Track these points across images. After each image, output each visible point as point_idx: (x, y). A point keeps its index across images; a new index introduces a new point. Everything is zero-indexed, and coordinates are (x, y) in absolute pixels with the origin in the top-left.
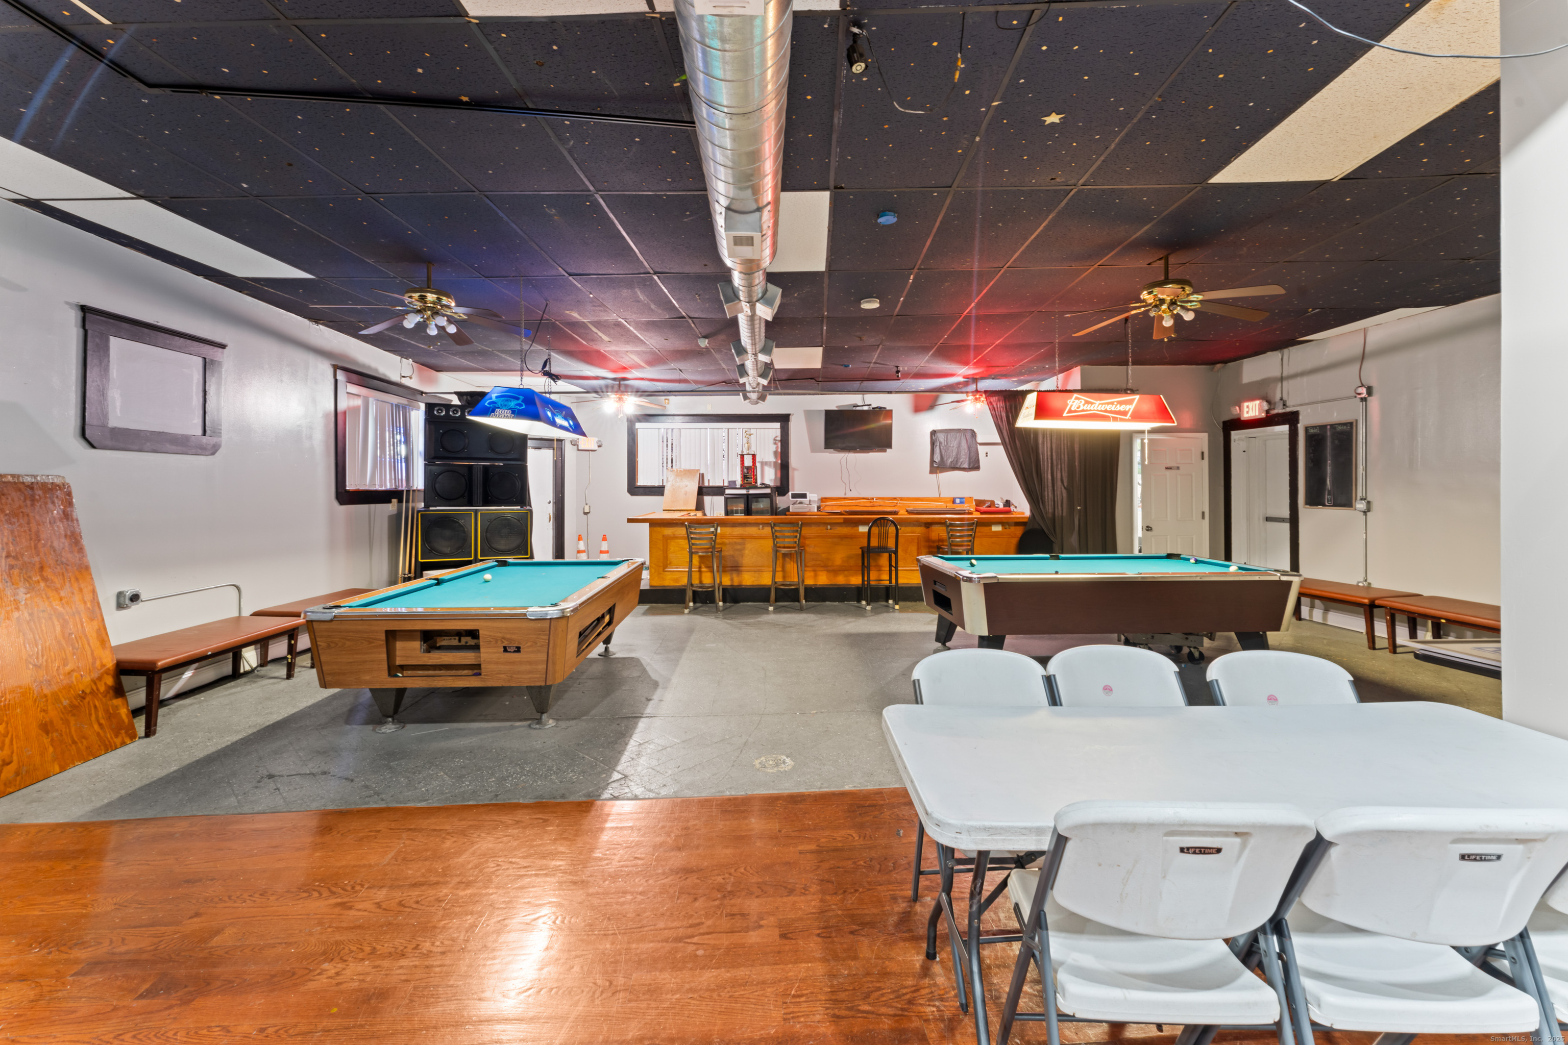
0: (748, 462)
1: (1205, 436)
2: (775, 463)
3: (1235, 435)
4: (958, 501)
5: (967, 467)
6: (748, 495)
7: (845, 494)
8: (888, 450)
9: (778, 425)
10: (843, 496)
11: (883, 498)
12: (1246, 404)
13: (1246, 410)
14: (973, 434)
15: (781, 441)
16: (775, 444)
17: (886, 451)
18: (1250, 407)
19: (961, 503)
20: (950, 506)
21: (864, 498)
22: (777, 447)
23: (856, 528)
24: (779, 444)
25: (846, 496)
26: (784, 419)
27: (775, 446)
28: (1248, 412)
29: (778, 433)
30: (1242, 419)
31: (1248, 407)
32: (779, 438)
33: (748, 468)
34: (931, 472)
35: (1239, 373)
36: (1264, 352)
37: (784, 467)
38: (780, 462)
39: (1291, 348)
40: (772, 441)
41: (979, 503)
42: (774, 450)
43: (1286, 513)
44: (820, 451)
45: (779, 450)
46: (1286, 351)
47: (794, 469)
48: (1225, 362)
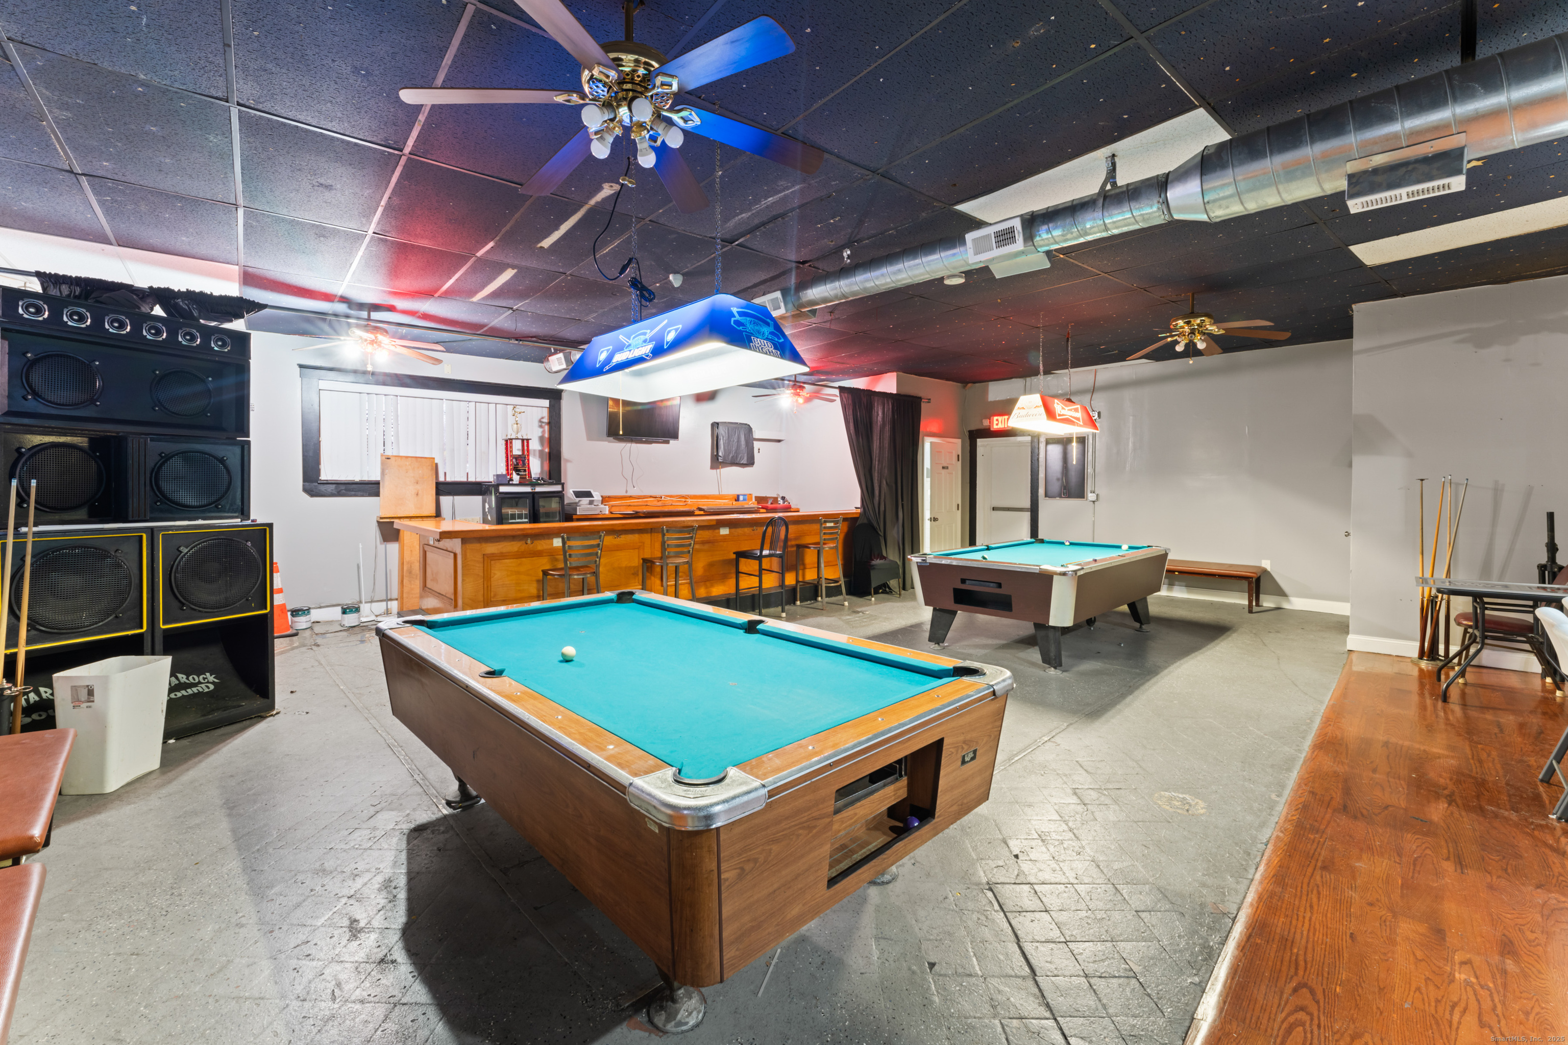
0: (517, 449)
1: (959, 441)
2: (541, 452)
3: (980, 442)
4: (741, 498)
5: (745, 462)
6: (533, 494)
7: (627, 492)
8: (672, 442)
9: (546, 403)
10: (623, 493)
11: (671, 496)
12: (995, 418)
13: (995, 422)
14: (749, 429)
15: (549, 423)
16: (541, 426)
17: (668, 442)
18: (1000, 421)
19: (744, 500)
20: (736, 505)
21: (651, 497)
22: (543, 432)
23: (717, 531)
24: (547, 428)
25: (629, 494)
26: (554, 396)
27: (541, 430)
28: (997, 424)
29: (545, 413)
30: (992, 429)
31: (997, 420)
32: (546, 420)
33: (517, 458)
34: (712, 467)
35: (985, 392)
36: (1011, 378)
37: (554, 458)
38: (547, 450)
39: (1033, 378)
40: (536, 423)
41: (760, 500)
42: (540, 434)
43: (1027, 504)
44: (599, 439)
45: (547, 435)
46: (1028, 379)
47: (567, 461)
48: (974, 383)
